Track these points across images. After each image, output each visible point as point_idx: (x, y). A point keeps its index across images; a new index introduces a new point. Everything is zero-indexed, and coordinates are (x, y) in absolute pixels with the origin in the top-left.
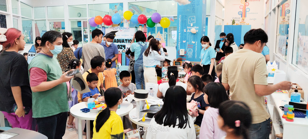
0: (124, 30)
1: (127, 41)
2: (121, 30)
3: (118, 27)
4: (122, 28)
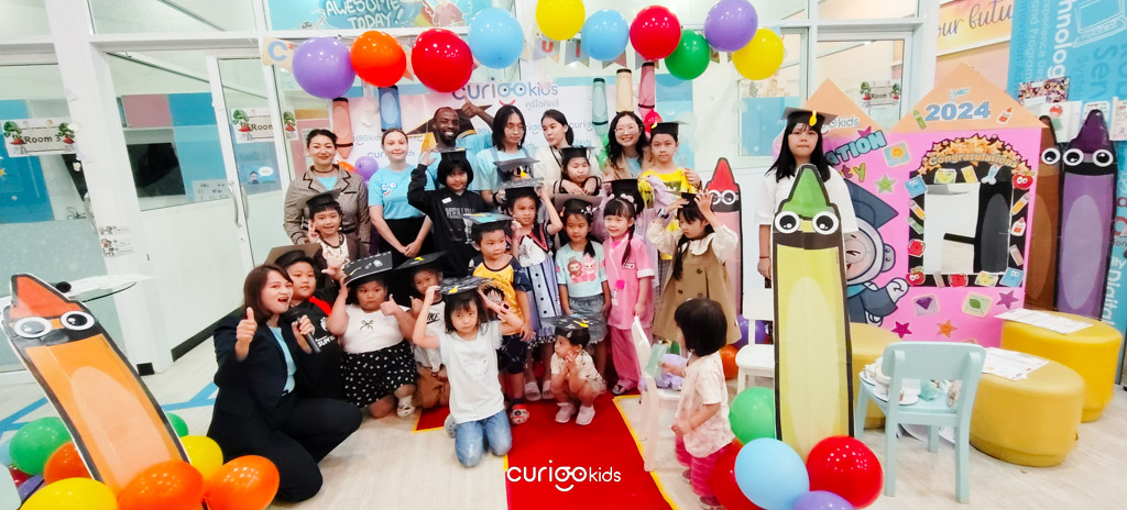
0: (528, 98)
3: (488, 86)
4: (514, 89)
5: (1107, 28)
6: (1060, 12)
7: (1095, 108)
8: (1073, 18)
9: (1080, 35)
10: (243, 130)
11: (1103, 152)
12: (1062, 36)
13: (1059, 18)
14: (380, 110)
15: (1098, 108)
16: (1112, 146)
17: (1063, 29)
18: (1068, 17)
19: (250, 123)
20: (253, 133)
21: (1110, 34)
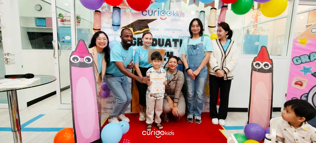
0: (172, 17)
1: (178, 43)
2: (163, 18)
3: (156, 11)
4: (167, 13)
10: (61, 21)
14: (112, 17)
19: (64, 18)
20: (65, 23)
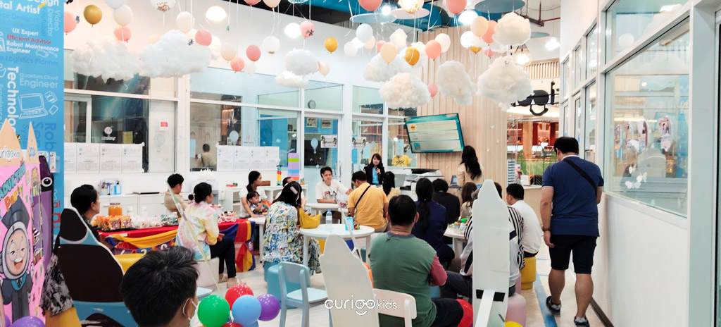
5: (36, 112)
6: (9, 96)
7: (41, 155)
8: (17, 101)
9: (21, 112)
11: (48, 178)
12: (12, 110)
13: (9, 99)
15: (43, 155)
16: (52, 176)
17: (12, 106)
18: (14, 100)
21: (39, 116)
